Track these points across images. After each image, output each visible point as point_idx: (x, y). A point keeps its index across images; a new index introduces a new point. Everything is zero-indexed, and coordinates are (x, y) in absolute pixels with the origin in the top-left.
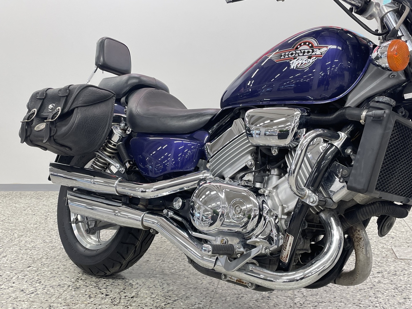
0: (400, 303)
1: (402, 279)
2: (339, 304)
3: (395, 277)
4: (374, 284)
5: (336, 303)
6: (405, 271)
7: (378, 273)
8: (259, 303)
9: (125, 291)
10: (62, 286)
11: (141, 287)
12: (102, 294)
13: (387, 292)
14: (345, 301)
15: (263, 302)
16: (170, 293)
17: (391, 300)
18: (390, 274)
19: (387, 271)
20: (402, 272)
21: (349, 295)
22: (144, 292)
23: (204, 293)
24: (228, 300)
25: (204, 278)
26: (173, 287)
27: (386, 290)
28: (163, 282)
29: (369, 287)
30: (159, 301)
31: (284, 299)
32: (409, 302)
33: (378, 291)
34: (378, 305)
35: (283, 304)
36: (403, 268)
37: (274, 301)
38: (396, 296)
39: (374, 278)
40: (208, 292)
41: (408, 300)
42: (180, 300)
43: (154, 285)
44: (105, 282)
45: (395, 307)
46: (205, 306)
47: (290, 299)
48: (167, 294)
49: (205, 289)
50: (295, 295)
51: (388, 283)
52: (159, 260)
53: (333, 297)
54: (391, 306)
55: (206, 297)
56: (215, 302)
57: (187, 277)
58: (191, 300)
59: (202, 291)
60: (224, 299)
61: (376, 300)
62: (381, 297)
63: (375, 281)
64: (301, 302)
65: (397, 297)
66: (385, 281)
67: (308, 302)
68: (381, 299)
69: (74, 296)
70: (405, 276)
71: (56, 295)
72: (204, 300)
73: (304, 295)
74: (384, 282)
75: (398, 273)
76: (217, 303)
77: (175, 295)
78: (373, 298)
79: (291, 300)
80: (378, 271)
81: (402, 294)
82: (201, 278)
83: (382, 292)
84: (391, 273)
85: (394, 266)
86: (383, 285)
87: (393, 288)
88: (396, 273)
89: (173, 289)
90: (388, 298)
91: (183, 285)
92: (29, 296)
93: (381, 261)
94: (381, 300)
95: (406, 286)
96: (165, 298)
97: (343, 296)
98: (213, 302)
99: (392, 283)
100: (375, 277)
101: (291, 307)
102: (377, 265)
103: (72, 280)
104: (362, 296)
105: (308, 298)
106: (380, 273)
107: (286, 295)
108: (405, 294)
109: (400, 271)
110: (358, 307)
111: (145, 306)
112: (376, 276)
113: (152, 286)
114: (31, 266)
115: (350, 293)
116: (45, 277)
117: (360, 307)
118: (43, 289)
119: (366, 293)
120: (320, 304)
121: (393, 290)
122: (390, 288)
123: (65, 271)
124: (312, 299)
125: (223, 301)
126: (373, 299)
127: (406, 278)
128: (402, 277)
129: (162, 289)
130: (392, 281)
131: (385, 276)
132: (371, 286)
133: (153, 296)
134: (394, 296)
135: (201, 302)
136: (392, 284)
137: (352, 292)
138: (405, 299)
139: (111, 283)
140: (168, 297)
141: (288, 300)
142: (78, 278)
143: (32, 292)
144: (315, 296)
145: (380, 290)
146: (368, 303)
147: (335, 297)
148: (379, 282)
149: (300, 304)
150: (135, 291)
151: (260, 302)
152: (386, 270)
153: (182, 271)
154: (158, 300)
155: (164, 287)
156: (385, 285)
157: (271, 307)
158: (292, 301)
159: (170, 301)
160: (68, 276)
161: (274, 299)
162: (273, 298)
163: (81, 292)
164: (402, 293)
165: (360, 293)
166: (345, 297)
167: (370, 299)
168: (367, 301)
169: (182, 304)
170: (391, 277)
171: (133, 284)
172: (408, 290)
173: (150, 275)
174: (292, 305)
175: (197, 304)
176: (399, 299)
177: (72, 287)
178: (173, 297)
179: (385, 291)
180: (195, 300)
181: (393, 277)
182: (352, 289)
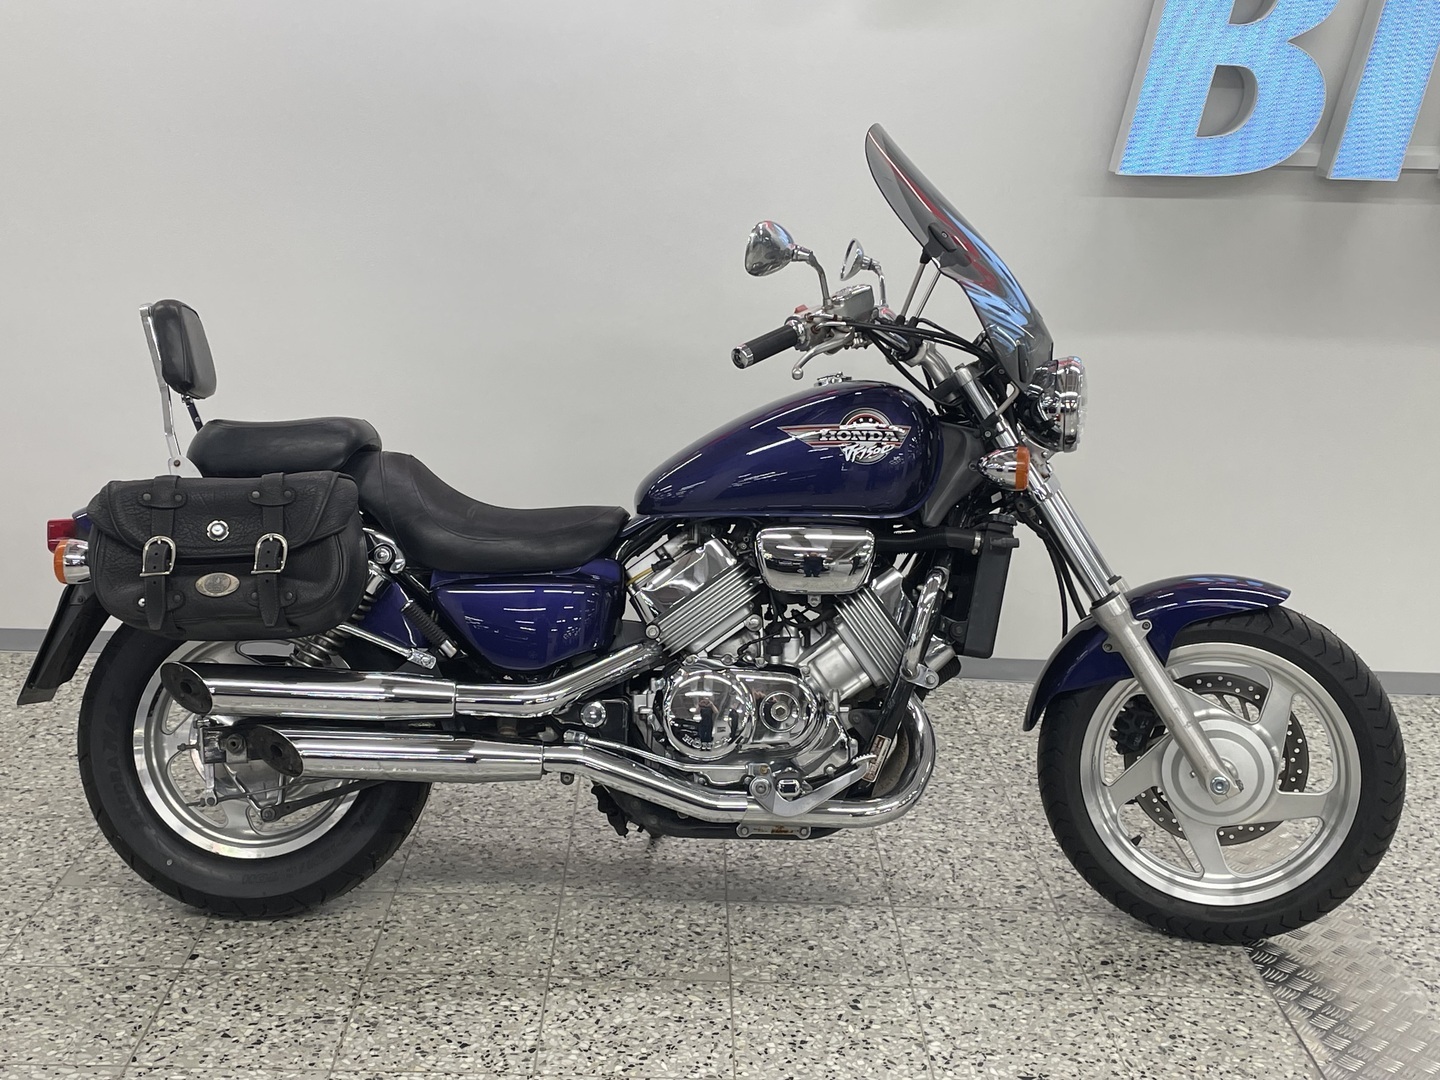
0: (1163, 1050)
2: (1031, 1057)
3: (1143, 977)
4: (1099, 997)
5: (1024, 1054)
6: (1163, 958)
7: (1104, 963)
8: (847, 1057)
9: (506, 1033)
10: (326, 1018)
11: (537, 1018)
12: (449, 1041)
13: (1131, 1019)
14: (1043, 1049)
15: (859, 1058)
16: (623, 1035)
17: (1142, 1042)
18: (1131, 968)
19: (1125, 958)
20: (1157, 959)
21: (1048, 1030)
22: (554, 1032)
23: (708, 1033)
24: (772, 1051)
25: (688, 989)
26: (622, 1017)
27: (1129, 1015)
28: (590, 1000)
29: (1089, 1005)
30: (604, 1058)
31: (904, 1047)
32: (1184, 1046)
33: (1110, 1017)
34: (1116, 1056)
35: (906, 1059)
36: (1159, 948)
37: (881, 1052)
38: (1152, 1029)
39: (1097, 980)
40: (716, 1029)
41: (1179, 1040)
42: (656, 1054)
43: (571, 1013)
44: (435, 1003)
46: (723, 1072)
47: (916, 1044)
48: (614, 1037)
49: (704, 1023)
50: (926, 1034)
51: (1130, 994)
52: (546, 930)
53: (1014, 1037)
54: (1144, 1058)
55: (716, 1045)
56: (744, 1059)
57: (646, 986)
58: (681, 1054)
59: (699, 1029)
60: (761, 1049)
61: (1111, 1042)
62: (1121, 1034)
63: (1100, 990)
64: (945, 1054)
65: (1155, 1033)
66: (1123, 988)
67: (962, 1054)
68: (1120, 1041)
69: (377, 1050)
70: (1166, 971)
71: (327, 1048)
72: (714, 1054)
73: (948, 1032)
74: (1121, 991)
75: (1147, 963)
76: (748, 1061)
77: (636, 1043)
78: (1104, 1039)
79: (920, 1050)
80: (1102, 959)
81: (1164, 1025)
82: (682, 988)
83: (1121, 1020)
84: (1134, 963)
85: (1137, 941)
86: (1119, 1001)
87: (1142, 1008)
88: (1143, 963)
89: (623, 1022)
90: (1135, 1035)
91: (644, 1010)
92: (254, 1051)
93: (1104, 928)
94: (1121, 1043)
95: (1170, 1001)
96: (615, 1051)
97: (1036, 1034)
98: (737, 1058)
99: (1138, 992)
100: (1098, 977)
101: (925, 1068)
102: (1098, 941)
103: (343, 998)
104: (1078, 1032)
105: (958, 1043)
106: (1108, 963)
107: (905, 1035)
108: (1171, 1024)
109: (1153, 956)
110: (1075, 1064)
111: (577, 1074)
112: (1100, 973)
113: (567, 1014)
114: (197, 956)
115: (1050, 1024)
116: (261, 991)
117: (1079, 1062)
118: (280, 1029)
119: (1085, 1023)
120: (988, 1057)
121: (1143, 1015)
122: (1137, 1009)
123: (306, 969)
124: (967, 1045)
125: (762, 1056)
126: (1102, 1040)
127: (1168, 979)
128: (1159, 975)
129: (597, 1022)
130: (1138, 988)
131: (1121, 973)
132: (1095, 1004)
133: (584, 1045)
134: (1149, 1031)
135: (709, 1061)
136: (1139, 997)
137: (1054, 1022)
138: (1172, 1037)
139: (454, 1008)
140: (623, 1049)
141: (914, 1047)
142: (354, 991)
143: (254, 1039)
144: (972, 1036)
145: (1115, 1014)
146: (1094, 1053)
147: (1018, 1038)
148: (1110, 991)
149: (944, 1058)
150: (529, 1030)
151: (849, 1055)
152: (1120, 956)
153: (623, 966)
154: (601, 1058)
155: (598, 1016)
156: (1124, 1000)
157: (880, 1070)
158: (924, 1050)
159: (631, 1060)
160: (324, 987)
161: (881, 1047)
162: (878, 1044)
163: (389, 1035)
164: (1164, 1022)
165: (1073, 1024)
166: (1041, 1038)
167: (1097, 1040)
168: (1091, 1047)
169: (663, 1065)
170: (1134, 974)
171: (513, 1008)
172: (1176, 1014)
173: (544, 979)
174: (926, 1062)
175: (700, 1065)
176: (1159, 1039)
177: (356, 1022)
178: (634, 1046)
179: (1126, 1017)
180: (692, 1053)
181: (1139, 975)
182: (1052, 1014)
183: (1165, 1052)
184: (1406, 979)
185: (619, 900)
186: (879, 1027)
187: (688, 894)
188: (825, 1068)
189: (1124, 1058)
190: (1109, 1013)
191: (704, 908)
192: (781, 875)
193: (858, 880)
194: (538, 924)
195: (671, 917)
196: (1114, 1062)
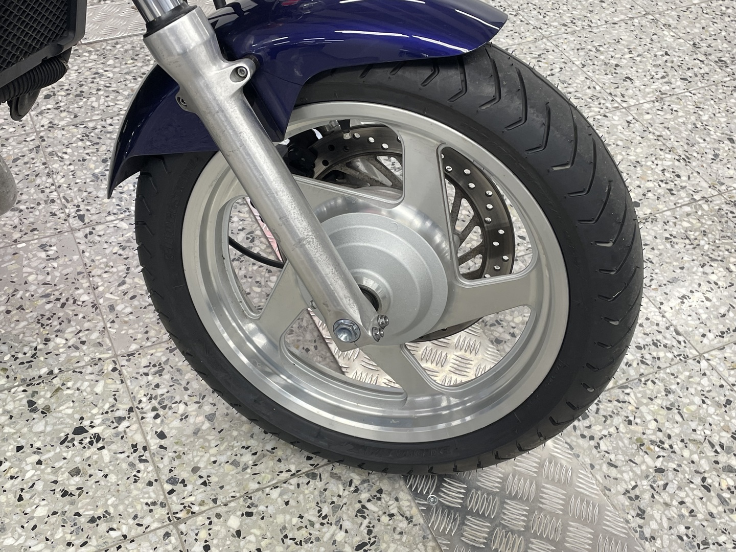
1: (95, 104)
3: (81, 104)
4: (42, 134)
6: (98, 79)
13: (69, 151)
17: (78, 173)
18: (71, 96)
19: (65, 88)
20: (92, 82)
27: (67, 147)
29: (32, 145)
33: (51, 154)
34: (54, 195)
36: (94, 70)
38: (88, 157)
39: (40, 117)
45: (89, 190)
51: (68, 124)
54: (79, 190)
61: (50, 180)
62: (60, 169)
63: (43, 126)
65: (90, 160)
66: (62, 119)
68: (59, 177)
70: (100, 93)
74: (62, 123)
75: (85, 88)
78: (44, 178)
81: (98, 150)
83: (60, 154)
84: (73, 91)
85: (76, 68)
86: (59, 134)
87: (79, 136)
88: (80, 89)
90: (72, 167)
94: (60, 180)
95: (103, 123)
99: (78, 120)
100: (41, 113)
104: (21, 177)
106: (50, 95)
108: (104, 148)
109: (90, 80)
110: (17, 213)
112: (44, 108)
117: (21, 211)
119: (28, 165)
121: (80, 143)
122: (75, 139)
126: (42, 180)
127: (102, 101)
128: (94, 99)
130: (76, 117)
131: (62, 104)
132: (37, 143)
134: (84, 160)
136: (76, 126)
138: (104, 161)
145: (56, 149)
146: (35, 196)
148: (52, 126)
152: (61, 85)
156: (64, 132)
164: (97, 147)
165: (16, 170)
167: (38, 181)
168: (32, 191)
170: (73, 103)
172: (108, 135)
176: (92, 166)
179: (65, 150)
181: (77, 103)
183: (97, 178)
189: (62, 195)
190: (50, 149)
196: (53, 201)
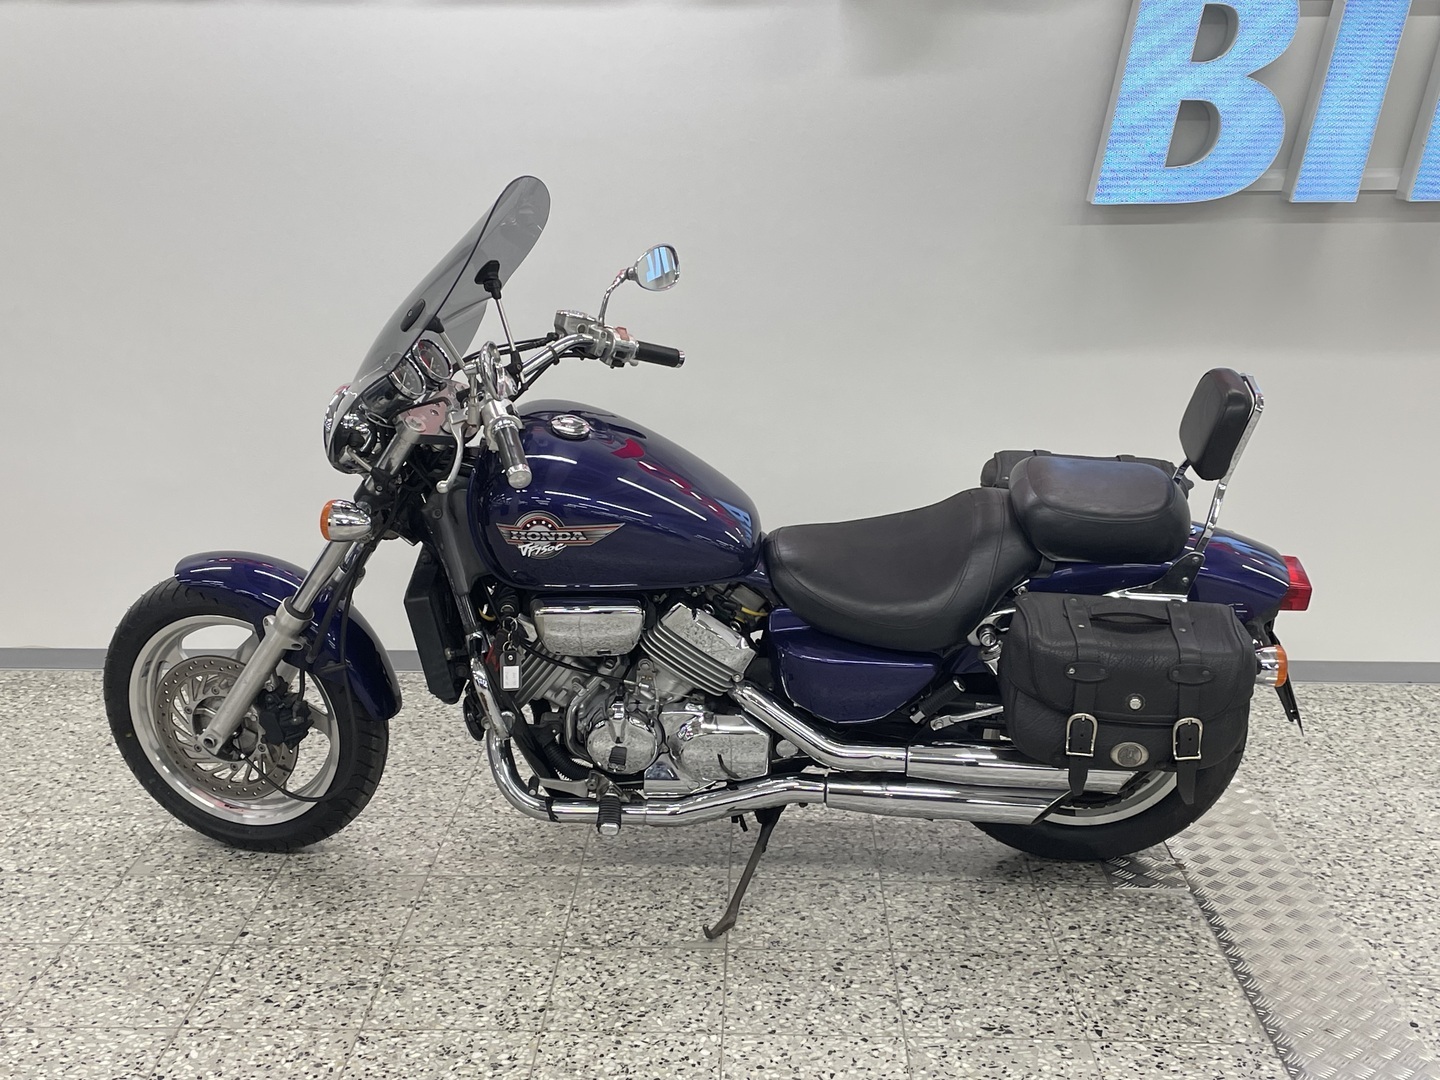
0: (1117, 1003)
1: (1123, 943)
2: (995, 1010)
3: (1107, 939)
4: (1064, 958)
5: (989, 1008)
6: (1127, 923)
7: (1071, 928)
8: (827, 1013)
9: (519, 995)
10: (359, 985)
11: (549, 983)
12: (468, 1003)
13: (1091, 976)
14: (1007, 1003)
15: (837, 1013)
16: (624, 996)
17: (1098, 996)
18: (1097, 932)
19: (1092, 924)
20: (1121, 924)
21: (1013, 987)
22: (563, 995)
23: (702, 994)
24: (758, 1008)
25: (688, 956)
26: (625, 980)
27: (1089, 973)
28: (597, 967)
29: (1053, 965)
30: (606, 1016)
31: (879, 1003)
32: (1137, 999)
33: (1072, 975)
34: (1073, 1009)
35: (880, 1014)
36: (1125, 914)
37: (858, 1007)
38: (1109, 985)
39: (1063, 943)
40: (708, 990)
41: (1133, 994)
42: (653, 1012)
43: (580, 978)
44: (457, 971)
45: (1108, 1012)
46: (713, 1027)
47: (891, 1001)
48: (617, 998)
49: (699, 985)
50: (901, 992)
51: (1092, 955)
52: (562, 907)
53: (981, 993)
54: (1099, 1010)
55: (708, 1004)
56: (732, 1016)
57: (649, 953)
58: (676, 1012)
59: (694, 990)
60: (749, 1006)
61: (1070, 996)
62: (1080, 989)
63: (1065, 951)
64: (916, 1009)
65: (1112, 988)
66: (1087, 949)
67: (931, 1008)
68: (1079, 996)
69: (402, 1011)
70: (1128, 934)
71: (358, 1011)
72: (706, 1012)
73: (920, 990)
74: (1085, 952)
75: (1112, 928)
76: (736, 1017)
77: (637, 1002)
78: (1064, 994)
79: (894, 1005)
80: (1070, 924)
81: (1121, 981)
82: (682, 955)
83: (1081, 977)
84: (1099, 928)
85: (1105, 908)
86: (1082, 960)
87: (1102, 966)
88: (1108, 927)
89: (626, 985)
90: (1093, 991)
91: (646, 974)
92: (293, 1013)
93: (1076, 897)
94: (1079, 997)
95: (1129, 960)
96: (617, 1010)
97: (1001, 991)
98: (726, 1014)
99: (1101, 953)
100: (1065, 940)
101: (896, 1021)
102: (1068, 908)
103: (375, 967)
104: (1041, 988)
105: (929, 999)
106: (1075, 928)
107: (881, 993)
108: (1128, 981)
109: (1119, 922)
110: (1035, 1016)
111: (581, 1030)
112: (1067, 936)
113: (575, 979)
114: (247, 933)
115: (1016, 982)
116: (302, 963)
117: (1039, 1015)
118: (317, 995)
119: (1048, 980)
120: (956, 1011)
121: (1103, 973)
122: (1097, 968)
123: (343, 943)
124: (937, 1001)
125: (749, 1013)
126: (1061, 995)
127: (1130, 941)
128: (1121, 938)
129: (602, 986)
130: (1100, 949)
131: (1086, 937)
132: (1059, 963)
133: (589, 1005)
134: (1105, 987)
135: (700, 1018)
136: (1100, 957)
137: (1020, 980)
138: (1127, 992)
139: (474, 975)
140: (623, 1008)
141: (888, 1003)
142: (385, 962)
143: (294, 1003)
144: (943, 993)
145: (1077, 972)
146: (1054, 1006)
147: (985, 994)
148: (1075, 952)
149: (915, 1012)
150: (540, 993)
151: (828, 1011)
152: (1088, 921)
153: (630, 937)
154: (603, 1016)
155: (604, 980)
156: (1087, 960)
157: (855, 1023)
158: (897, 1006)
159: (631, 1018)
160: (358, 958)
161: (858, 1004)
162: (856, 1000)
163: (414, 999)
164: (1121, 978)
165: (1037, 981)
166: (1006, 993)
167: (1057, 994)
168: (1051, 1001)
169: (659, 1021)
170: (1098, 937)
171: (527, 974)
172: (1134, 971)
173: (557, 949)
174: (898, 1016)
175: (693, 1021)
176: (1114, 993)
177: (385, 988)
178: (633, 1005)
179: (1086, 975)
180: (686, 1011)
181: (1103, 938)
182: (1019, 973)
183: (1118, 1004)
184: (1352, 938)
185: (631, 880)
186: (858, 986)
187: (695, 873)
188: (805, 1022)
189: (1080, 1010)
190: (1071, 972)
191: (708, 885)
192: (781, 854)
193: (851, 859)
194: (555, 901)
195: (677, 893)
196: (1071, 1013)
